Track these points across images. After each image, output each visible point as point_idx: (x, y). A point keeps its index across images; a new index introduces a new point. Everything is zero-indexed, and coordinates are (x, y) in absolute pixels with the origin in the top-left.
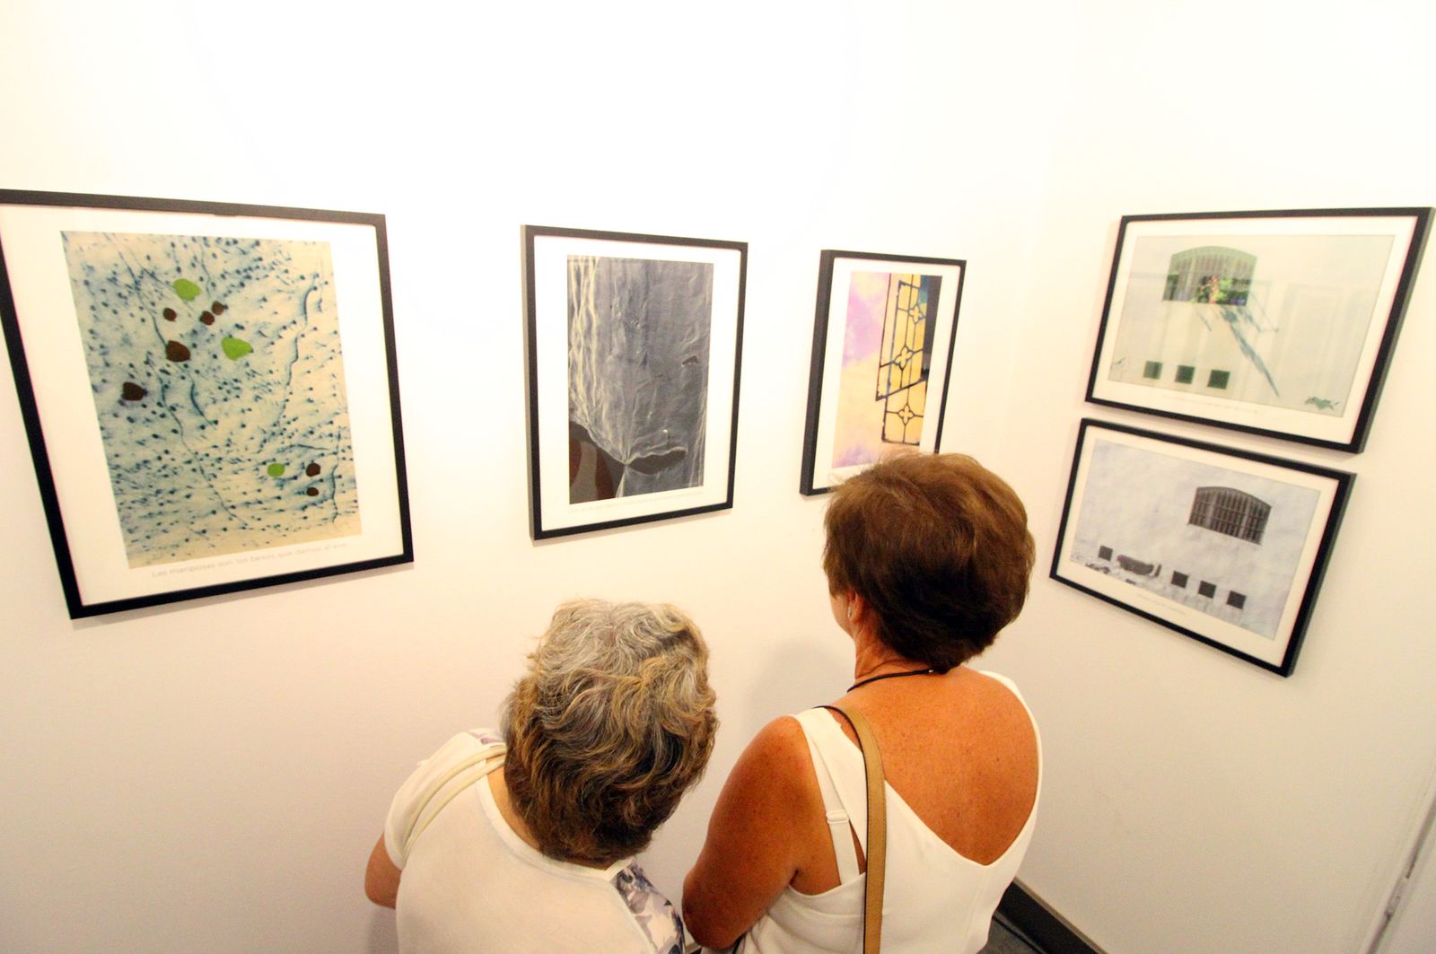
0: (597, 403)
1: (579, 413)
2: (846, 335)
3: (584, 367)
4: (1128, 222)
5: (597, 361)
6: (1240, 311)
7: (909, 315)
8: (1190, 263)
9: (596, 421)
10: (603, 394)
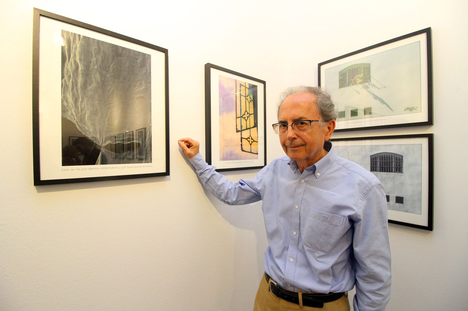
0: (82, 110)
1: (69, 113)
2: (220, 101)
3: (72, 89)
4: (321, 65)
5: (81, 87)
6: (369, 84)
7: (246, 99)
8: (346, 73)
9: (81, 120)
10: (86, 106)
